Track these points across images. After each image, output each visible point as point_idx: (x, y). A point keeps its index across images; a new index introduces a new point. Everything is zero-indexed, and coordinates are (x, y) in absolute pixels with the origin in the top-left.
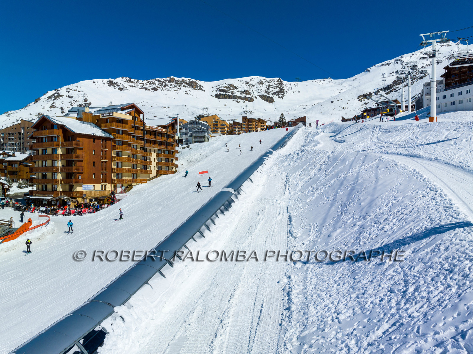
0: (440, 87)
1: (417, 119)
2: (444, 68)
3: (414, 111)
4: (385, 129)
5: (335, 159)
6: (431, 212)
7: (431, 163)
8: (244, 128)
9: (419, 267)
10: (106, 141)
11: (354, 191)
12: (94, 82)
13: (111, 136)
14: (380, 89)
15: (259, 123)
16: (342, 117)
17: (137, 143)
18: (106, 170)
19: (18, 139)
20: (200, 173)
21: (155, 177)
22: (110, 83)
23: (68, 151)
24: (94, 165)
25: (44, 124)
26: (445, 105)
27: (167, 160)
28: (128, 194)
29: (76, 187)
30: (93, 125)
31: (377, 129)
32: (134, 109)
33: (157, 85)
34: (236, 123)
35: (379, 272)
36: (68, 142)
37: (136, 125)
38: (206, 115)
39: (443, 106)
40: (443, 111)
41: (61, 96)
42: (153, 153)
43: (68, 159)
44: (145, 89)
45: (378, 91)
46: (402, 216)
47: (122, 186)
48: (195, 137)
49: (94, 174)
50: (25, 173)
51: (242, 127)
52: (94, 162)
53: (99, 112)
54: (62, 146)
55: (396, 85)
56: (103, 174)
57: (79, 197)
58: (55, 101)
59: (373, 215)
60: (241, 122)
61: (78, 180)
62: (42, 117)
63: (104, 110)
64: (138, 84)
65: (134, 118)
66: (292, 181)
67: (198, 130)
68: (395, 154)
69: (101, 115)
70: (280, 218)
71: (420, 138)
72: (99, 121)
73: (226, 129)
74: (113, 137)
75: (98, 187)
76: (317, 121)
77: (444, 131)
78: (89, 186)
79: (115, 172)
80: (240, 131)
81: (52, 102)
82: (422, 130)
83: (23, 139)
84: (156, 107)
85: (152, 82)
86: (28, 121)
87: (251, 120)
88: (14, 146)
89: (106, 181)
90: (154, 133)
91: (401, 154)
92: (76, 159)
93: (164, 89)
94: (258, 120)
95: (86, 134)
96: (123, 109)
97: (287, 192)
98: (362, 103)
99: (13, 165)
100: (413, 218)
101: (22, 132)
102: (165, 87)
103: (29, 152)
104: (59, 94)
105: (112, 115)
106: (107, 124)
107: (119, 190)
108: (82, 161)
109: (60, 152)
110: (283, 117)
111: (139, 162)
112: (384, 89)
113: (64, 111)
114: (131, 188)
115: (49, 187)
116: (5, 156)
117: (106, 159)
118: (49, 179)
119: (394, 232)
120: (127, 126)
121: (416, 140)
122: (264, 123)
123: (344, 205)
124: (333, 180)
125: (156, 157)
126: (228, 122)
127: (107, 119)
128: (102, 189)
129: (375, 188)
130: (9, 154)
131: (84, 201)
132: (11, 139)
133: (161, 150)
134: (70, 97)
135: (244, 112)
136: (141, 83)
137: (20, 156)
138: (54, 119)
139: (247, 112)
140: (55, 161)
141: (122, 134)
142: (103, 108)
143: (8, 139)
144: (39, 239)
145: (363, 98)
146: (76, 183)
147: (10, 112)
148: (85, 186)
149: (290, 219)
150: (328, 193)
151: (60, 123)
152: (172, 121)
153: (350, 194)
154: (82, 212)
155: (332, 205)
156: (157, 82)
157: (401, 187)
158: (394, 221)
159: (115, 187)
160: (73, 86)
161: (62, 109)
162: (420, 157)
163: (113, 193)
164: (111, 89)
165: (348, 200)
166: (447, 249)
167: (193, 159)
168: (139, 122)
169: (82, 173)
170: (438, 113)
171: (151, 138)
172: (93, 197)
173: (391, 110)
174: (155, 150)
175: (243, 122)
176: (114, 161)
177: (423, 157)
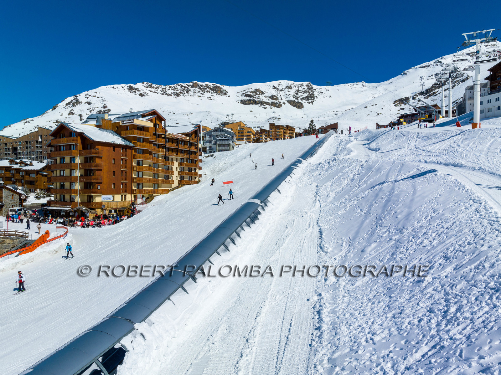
0: (484, 90)
1: (458, 125)
2: (488, 70)
3: (455, 116)
4: (424, 136)
5: (369, 169)
6: (474, 226)
7: (474, 172)
8: (272, 135)
9: (462, 285)
10: (126, 150)
11: (390, 203)
12: (113, 88)
13: (131, 144)
14: (418, 94)
15: (287, 130)
16: (377, 123)
17: (159, 151)
18: (126, 180)
19: (36, 147)
20: (225, 183)
21: (178, 187)
22: (131, 89)
23: (87, 160)
24: (114, 175)
25: (62, 132)
26: (490, 110)
27: (190, 170)
28: (149, 205)
29: (95, 198)
30: (113, 132)
31: (415, 137)
32: (156, 116)
33: (179, 91)
34: (262, 131)
35: (417, 290)
36: (87, 151)
37: (157, 133)
38: (231, 122)
39: (487, 111)
40: (487, 116)
41: (80, 102)
42: (175, 162)
43: (87, 168)
44: (167, 94)
45: (416, 95)
46: (442, 229)
47: (143, 196)
48: (219, 146)
49: (114, 184)
50: (43, 183)
51: (269, 135)
52: (114, 172)
53: (118, 119)
54: (81, 155)
55: (436, 88)
56: (123, 184)
57: (98, 208)
58: (73, 108)
59: (410, 229)
60: (268, 129)
61: (96, 190)
62: (60, 124)
63: (125, 116)
64: (160, 89)
65: (155, 125)
66: (323, 192)
67: (222, 137)
68: (434, 163)
69: (121, 122)
70: (309, 231)
71: (462, 145)
72: (119, 128)
73: (252, 136)
74: (134, 146)
75: (118, 197)
76: (350, 128)
77: (489, 138)
78: (108, 197)
79: (136, 182)
80: (267, 138)
81: (70, 109)
82: (465, 137)
83: (41, 147)
84: (179, 114)
85: (175, 87)
86: (45, 129)
87: (279, 127)
88: (31, 155)
89: (126, 192)
90: (176, 141)
91: (441, 164)
92: (95, 168)
93: (187, 94)
94: (286, 127)
95: (105, 142)
96: (143, 116)
97: (318, 204)
98: (399, 108)
99: (31, 175)
100: (454, 232)
101: (40, 140)
102: (187, 92)
103: (47, 161)
104: (77, 100)
105: (133, 122)
106: (127, 131)
107: (139, 201)
108: (101, 170)
109: (78, 160)
110: (313, 124)
111: (160, 172)
112: (422, 93)
113: (83, 118)
114: (153, 199)
115: (67, 197)
116: (22, 165)
117: (126, 168)
118: (67, 189)
119: (434, 247)
120: (148, 133)
121: (457, 147)
122: (292, 130)
123: (379, 218)
124: (368, 191)
125: (179, 166)
126: (254, 129)
127: (127, 126)
128: (122, 199)
129: (412, 200)
130: (27, 163)
131: (103, 213)
132: (28, 148)
133: (183, 159)
134: (89, 103)
135: (271, 118)
136: (162, 89)
137: (37, 166)
138: (72, 126)
139: (274, 119)
140: (73, 170)
141: (143, 142)
142: (123, 114)
143: (25, 148)
144: (57, 251)
145: (399, 103)
146: (94, 193)
147: (27, 120)
148: (104, 196)
149: (321, 233)
150: (361, 204)
151: (78, 131)
152: (195, 128)
153: (385, 206)
154: (101, 224)
155: (366, 218)
156: (179, 88)
157: (441, 199)
158: (434, 235)
159: (136, 198)
160: (91, 92)
161: (80, 116)
162: (461, 166)
163: (133, 204)
164: (132, 95)
165: (383, 212)
166: (492, 266)
167: (218, 168)
168: (161, 130)
169: (101, 183)
170: (482, 119)
171: (173, 146)
172: (113, 208)
173: (430, 116)
174: (177, 159)
175: (271, 129)
176: (135, 170)
177: (465, 166)
